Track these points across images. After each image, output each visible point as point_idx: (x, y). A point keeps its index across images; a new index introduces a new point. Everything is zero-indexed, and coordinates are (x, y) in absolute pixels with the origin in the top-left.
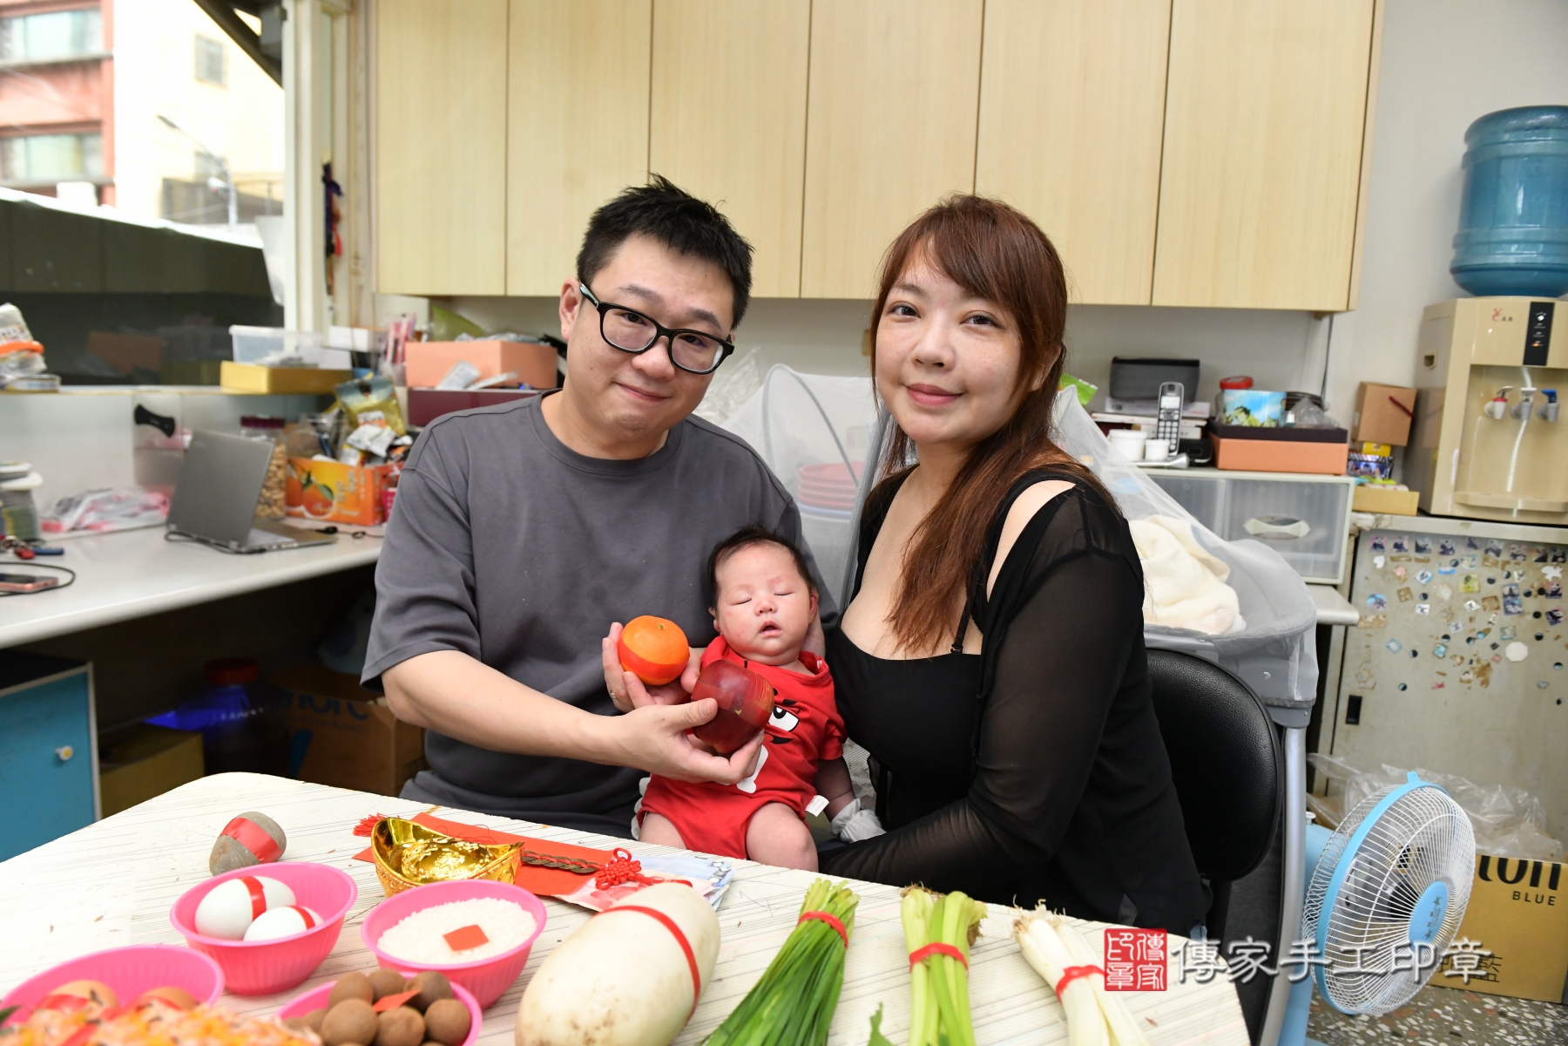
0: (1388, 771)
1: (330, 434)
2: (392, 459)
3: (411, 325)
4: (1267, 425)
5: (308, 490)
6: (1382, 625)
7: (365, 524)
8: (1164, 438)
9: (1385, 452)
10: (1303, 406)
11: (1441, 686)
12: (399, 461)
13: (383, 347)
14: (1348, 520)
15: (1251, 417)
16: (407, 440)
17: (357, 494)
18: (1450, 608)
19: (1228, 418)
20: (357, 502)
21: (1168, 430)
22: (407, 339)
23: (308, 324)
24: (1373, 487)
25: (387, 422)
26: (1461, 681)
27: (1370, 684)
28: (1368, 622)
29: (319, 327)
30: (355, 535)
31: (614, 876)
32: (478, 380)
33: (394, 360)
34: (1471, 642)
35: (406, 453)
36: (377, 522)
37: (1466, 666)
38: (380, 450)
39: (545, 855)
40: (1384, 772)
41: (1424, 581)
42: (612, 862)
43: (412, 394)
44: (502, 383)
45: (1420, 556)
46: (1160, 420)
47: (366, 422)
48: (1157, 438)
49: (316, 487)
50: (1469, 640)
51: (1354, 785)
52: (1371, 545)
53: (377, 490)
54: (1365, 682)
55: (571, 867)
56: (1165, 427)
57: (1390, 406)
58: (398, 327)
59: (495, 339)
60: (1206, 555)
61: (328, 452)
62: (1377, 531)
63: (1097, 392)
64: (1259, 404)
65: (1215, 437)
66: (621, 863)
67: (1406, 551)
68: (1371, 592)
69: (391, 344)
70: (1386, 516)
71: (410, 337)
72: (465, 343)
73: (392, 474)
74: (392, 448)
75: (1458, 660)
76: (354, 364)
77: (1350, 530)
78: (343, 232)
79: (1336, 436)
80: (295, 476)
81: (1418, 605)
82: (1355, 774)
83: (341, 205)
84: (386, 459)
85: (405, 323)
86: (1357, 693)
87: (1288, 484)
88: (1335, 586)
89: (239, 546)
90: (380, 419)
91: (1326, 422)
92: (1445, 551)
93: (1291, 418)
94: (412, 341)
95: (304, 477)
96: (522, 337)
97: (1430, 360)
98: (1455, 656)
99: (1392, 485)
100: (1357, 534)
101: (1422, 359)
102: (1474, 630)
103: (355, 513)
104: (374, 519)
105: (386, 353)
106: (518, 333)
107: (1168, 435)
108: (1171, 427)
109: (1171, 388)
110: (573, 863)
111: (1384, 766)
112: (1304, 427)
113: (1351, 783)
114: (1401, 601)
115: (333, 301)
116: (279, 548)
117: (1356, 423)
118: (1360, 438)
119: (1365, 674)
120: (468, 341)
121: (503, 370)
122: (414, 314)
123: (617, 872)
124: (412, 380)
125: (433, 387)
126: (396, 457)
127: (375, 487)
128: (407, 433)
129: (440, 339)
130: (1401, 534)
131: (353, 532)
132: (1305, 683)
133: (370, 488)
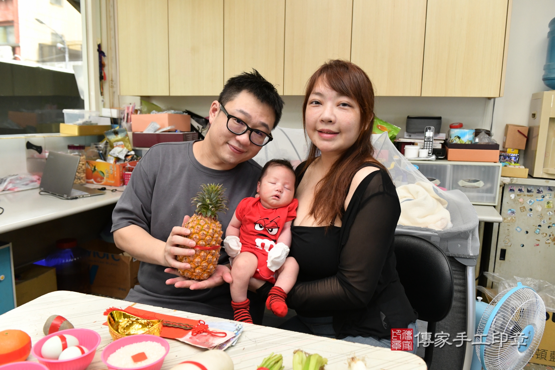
0: (516, 279)
1: (102, 151)
2: (127, 160)
3: (133, 107)
4: (467, 143)
5: (95, 173)
6: (514, 221)
7: (117, 186)
8: (426, 148)
9: (517, 152)
10: (483, 135)
11: (538, 245)
12: (129, 161)
13: (122, 116)
14: (500, 180)
15: (461, 140)
16: (132, 153)
17: (113, 174)
18: (541, 214)
19: (452, 140)
20: (114, 178)
21: (428, 145)
22: (132, 113)
23: (94, 108)
24: (510, 167)
25: (125, 146)
26: (546, 243)
27: (509, 244)
28: (508, 220)
29: (98, 109)
30: (112, 191)
31: (198, 331)
32: (159, 129)
33: (127, 121)
35: (132, 158)
36: (121, 185)
37: (548, 237)
38: (122, 157)
39: (174, 323)
40: (515, 279)
41: (530, 204)
42: (198, 325)
44: (169, 130)
45: (529, 194)
46: (425, 141)
47: (117, 146)
48: (424, 148)
49: (98, 172)
50: (549, 227)
51: (502, 284)
52: (509, 189)
53: (121, 173)
54: (507, 244)
55: (183, 327)
56: (427, 144)
57: (518, 134)
58: (128, 108)
59: (166, 113)
60: (438, 197)
61: (102, 158)
62: (511, 184)
63: (401, 129)
64: (464, 134)
65: (447, 148)
66: (201, 325)
67: (523, 192)
68: (510, 208)
69: (126, 115)
70: (515, 179)
71: (133, 112)
72: (154, 115)
73: (126, 167)
74: (127, 156)
75: (545, 235)
76: (112, 123)
77: (500, 184)
78: (106, 70)
79: (495, 147)
80: (89, 168)
81: (528, 213)
82: (502, 280)
83: (105, 61)
84: (125, 160)
85: (131, 106)
86: (504, 248)
87: (475, 166)
88: (494, 207)
89: (67, 196)
90: (122, 144)
91: (492, 141)
92: (539, 192)
93: (477, 140)
94: (134, 114)
95: (93, 168)
96: (176, 112)
97: (534, 115)
98: (543, 233)
99: (518, 166)
100: (503, 186)
101: (531, 115)
102: (551, 223)
103: (113, 182)
104: (120, 184)
105: (124, 118)
106: (175, 110)
107: (428, 147)
108: (429, 144)
109: (430, 128)
110: (184, 326)
111: (515, 277)
112: (482, 143)
113: (501, 284)
114: (521, 212)
115: (103, 98)
116: (83, 197)
117: (505, 141)
118: (506, 147)
119: (507, 240)
120: (156, 113)
121: (169, 125)
122: (135, 103)
123: (199, 329)
124: (134, 129)
125: (142, 132)
126: (128, 159)
127: (120, 172)
128: (133, 150)
129: (146, 113)
130: (521, 185)
131: (112, 189)
132: (474, 249)
133: (118, 172)
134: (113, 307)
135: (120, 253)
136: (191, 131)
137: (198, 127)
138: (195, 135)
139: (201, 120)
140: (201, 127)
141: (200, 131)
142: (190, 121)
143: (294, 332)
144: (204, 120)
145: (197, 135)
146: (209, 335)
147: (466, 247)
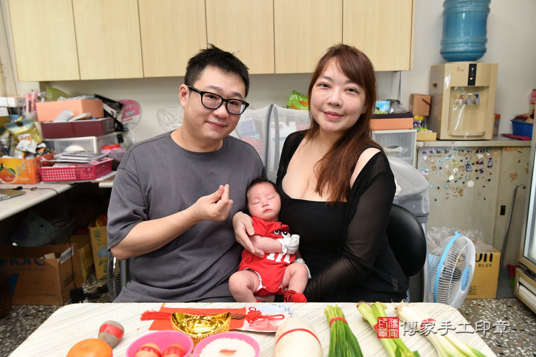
1: (6, 146)
2: (39, 154)
3: (36, 94)
4: (385, 113)
5: (3, 171)
7: (32, 184)
9: (422, 118)
10: (395, 104)
11: (448, 198)
12: (42, 155)
13: (23, 105)
14: (415, 144)
15: (380, 111)
16: (43, 145)
17: (26, 171)
18: (449, 171)
20: (27, 175)
22: (35, 101)
24: (422, 132)
25: (32, 138)
26: (454, 196)
30: (32, 189)
31: (253, 317)
32: (72, 117)
33: (30, 110)
34: (456, 182)
35: (45, 150)
36: (39, 182)
37: (455, 190)
38: (33, 150)
40: (432, 230)
41: (440, 163)
43: (43, 125)
44: (85, 117)
45: (438, 154)
47: (22, 139)
49: (6, 170)
50: (455, 181)
52: (422, 152)
53: (36, 168)
57: (422, 102)
58: (30, 96)
59: (77, 99)
61: (8, 154)
62: (424, 147)
64: (382, 106)
66: (253, 312)
67: (434, 153)
68: (423, 169)
69: (28, 103)
70: (427, 142)
71: (37, 100)
72: (61, 101)
73: (41, 161)
74: (38, 149)
75: (452, 189)
76: (10, 113)
77: (416, 148)
81: (439, 171)
84: (35, 155)
85: (33, 94)
87: (391, 134)
90: (29, 137)
91: (403, 109)
92: (446, 152)
93: (392, 111)
94: (38, 102)
96: (88, 97)
97: (435, 85)
98: (451, 187)
99: (427, 130)
100: (418, 149)
101: (432, 85)
102: (457, 178)
103: (27, 179)
104: (37, 181)
105: (25, 107)
106: (86, 95)
110: (235, 316)
111: (433, 228)
112: (398, 113)
114: (433, 171)
116: (2, 200)
117: (411, 109)
118: (414, 114)
120: (64, 100)
121: (84, 112)
122: (37, 90)
123: (254, 316)
124: (41, 118)
125: (52, 121)
126: (41, 153)
128: (43, 142)
129: (50, 100)
130: (431, 147)
132: (426, 207)
133: (33, 167)
134: (147, 311)
135: (40, 257)
136: (104, 117)
137: (112, 112)
138: (111, 121)
139: (114, 105)
140: (115, 112)
141: (115, 116)
142: (102, 106)
143: (334, 303)
144: (117, 104)
145: (113, 120)
146: (266, 320)
147: (419, 206)
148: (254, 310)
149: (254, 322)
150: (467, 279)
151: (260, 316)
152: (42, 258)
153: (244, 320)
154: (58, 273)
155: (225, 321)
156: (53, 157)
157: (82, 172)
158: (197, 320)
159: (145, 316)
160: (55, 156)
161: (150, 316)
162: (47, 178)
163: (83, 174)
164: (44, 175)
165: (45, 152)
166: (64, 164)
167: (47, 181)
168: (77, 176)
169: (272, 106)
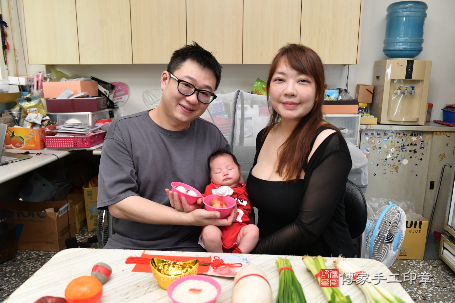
1: (17, 117)
2: (44, 125)
3: (42, 75)
4: (334, 100)
5: (14, 138)
6: (368, 157)
9: (365, 105)
10: (343, 93)
11: (385, 173)
12: (46, 126)
13: (32, 84)
14: (359, 127)
15: (330, 98)
16: (48, 118)
17: (33, 139)
18: (387, 151)
20: (34, 142)
22: (42, 80)
24: (365, 117)
25: (39, 112)
26: (391, 171)
29: (4, 77)
30: (37, 154)
31: (217, 265)
32: (73, 95)
33: (37, 89)
34: (393, 160)
35: (49, 122)
37: (392, 167)
38: (39, 122)
40: (371, 200)
41: (379, 144)
43: (48, 101)
44: (82, 96)
45: (378, 136)
47: (30, 112)
49: (16, 137)
50: (392, 160)
52: (365, 134)
57: (366, 91)
58: (38, 76)
59: (77, 80)
61: (18, 124)
62: (367, 130)
64: (332, 94)
66: (217, 260)
67: (375, 135)
68: (365, 147)
69: (36, 83)
70: (369, 125)
71: (44, 80)
72: (64, 82)
73: (46, 131)
74: (43, 121)
75: (390, 165)
76: (20, 90)
77: (359, 130)
80: (7, 134)
81: (378, 151)
84: (41, 126)
85: (40, 74)
87: (339, 118)
90: (36, 110)
91: (350, 97)
92: (385, 134)
93: (340, 98)
94: (44, 82)
95: (11, 134)
96: (86, 79)
97: (378, 78)
98: (389, 164)
99: (369, 116)
100: (361, 131)
101: (375, 78)
102: (394, 157)
103: (34, 146)
104: (42, 147)
105: (33, 86)
106: (85, 77)
110: (202, 263)
111: (371, 198)
112: (345, 100)
114: (374, 150)
115: (8, 67)
116: (13, 162)
117: (357, 97)
120: (66, 81)
121: (82, 92)
123: (217, 263)
124: (46, 95)
125: (55, 98)
127: (40, 136)
128: (48, 115)
129: (55, 81)
130: (373, 130)
131: (36, 153)
132: (365, 181)
133: (38, 136)
134: (131, 256)
136: (99, 96)
137: (105, 91)
138: (104, 99)
139: (107, 86)
140: (108, 92)
141: (107, 96)
142: (97, 86)
144: (110, 85)
145: (106, 99)
146: (228, 267)
147: (360, 179)
148: (218, 258)
149: (218, 268)
150: (398, 242)
151: (222, 264)
152: (43, 211)
153: (209, 267)
154: (56, 225)
155: (194, 266)
156: (55, 128)
157: (79, 141)
158: (171, 265)
159: (129, 260)
160: (57, 127)
161: (133, 261)
162: (50, 145)
163: (80, 143)
164: (48, 143)
165: (49, 124)
166: (64, 134)
167: (50, 148)
168: (75, 145)
169: (239, 91)
